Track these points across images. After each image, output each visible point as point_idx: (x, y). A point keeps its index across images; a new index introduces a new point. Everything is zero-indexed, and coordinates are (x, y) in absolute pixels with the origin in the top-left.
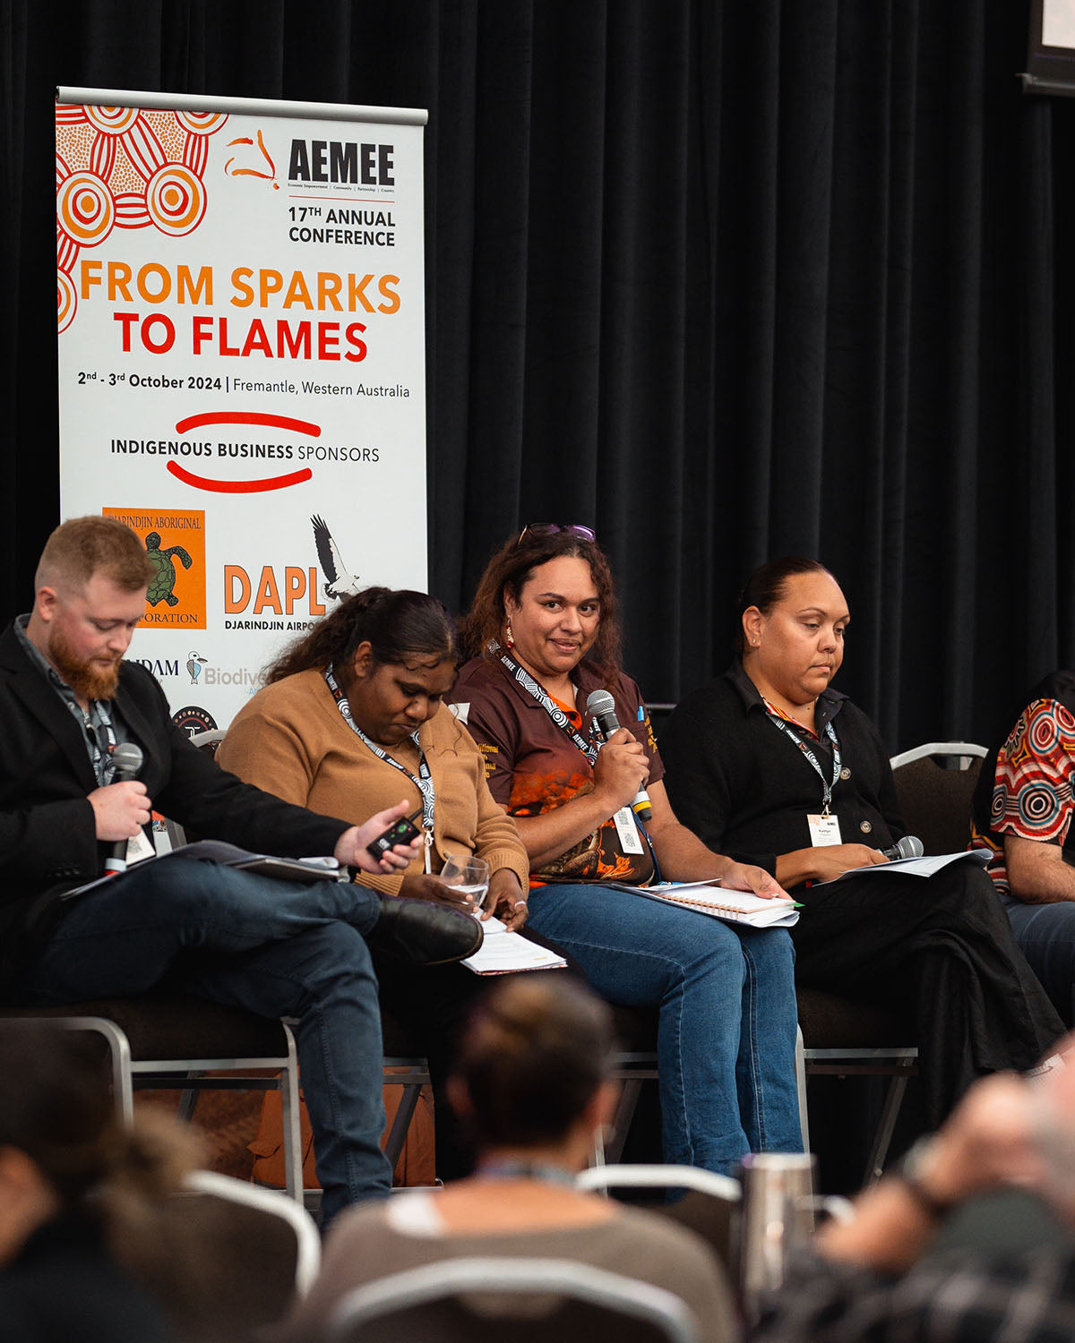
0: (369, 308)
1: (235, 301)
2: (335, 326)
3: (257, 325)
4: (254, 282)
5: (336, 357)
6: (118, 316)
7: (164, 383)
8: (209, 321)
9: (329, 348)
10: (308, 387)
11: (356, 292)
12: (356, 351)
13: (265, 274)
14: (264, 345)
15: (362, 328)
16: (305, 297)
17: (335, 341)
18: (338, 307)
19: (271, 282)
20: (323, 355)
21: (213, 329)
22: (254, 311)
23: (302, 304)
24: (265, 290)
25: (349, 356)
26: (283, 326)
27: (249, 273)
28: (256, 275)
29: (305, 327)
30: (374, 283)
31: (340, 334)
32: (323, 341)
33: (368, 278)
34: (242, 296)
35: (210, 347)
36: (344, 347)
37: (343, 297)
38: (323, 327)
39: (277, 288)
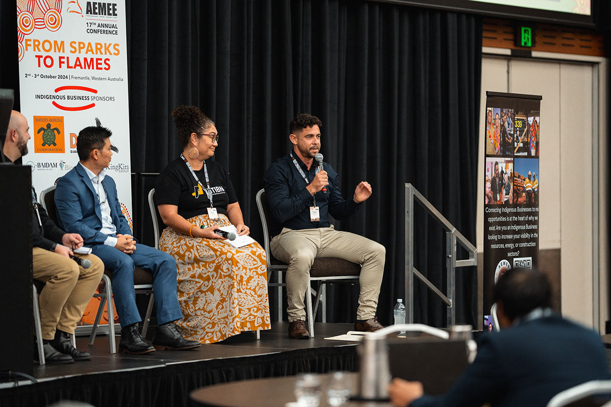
0: (111, 54)
1: (71, 52)
2: (101, 59)
3: (78, 59)
4: (76, 46)
5: (101, 69)
6: (36, 56)
7: (51, 77)
8: (64, 58)
9: (99, 66)
10: (93, 78)
11: (107, 49)
12: (107, 67)
13: (80, 43)
14: (80, 65)
15: (109, 60)
16: (92, 50)
17: (101, 64)
18: (101, 53)
19: (82, 46)
20: (98, 68)
21: (65, 60)
22: (77, 55)
23: (91, 52)
24: (80, 48)
25: (105, 68)
26: (85, 59)
27: (75, 43)
28: (77, 44)
29: (92, 60)
30: (112, 46)
31: (102, 62)
32: (97, 64)
33: (110, 44)
34: (73, 50)
35: (64, 66)
36: (104, 66)
37: (103, 50)
38: (97, 59)
39: (83, 48)
